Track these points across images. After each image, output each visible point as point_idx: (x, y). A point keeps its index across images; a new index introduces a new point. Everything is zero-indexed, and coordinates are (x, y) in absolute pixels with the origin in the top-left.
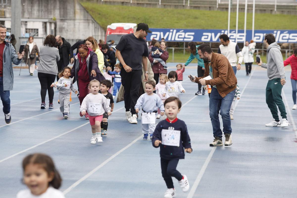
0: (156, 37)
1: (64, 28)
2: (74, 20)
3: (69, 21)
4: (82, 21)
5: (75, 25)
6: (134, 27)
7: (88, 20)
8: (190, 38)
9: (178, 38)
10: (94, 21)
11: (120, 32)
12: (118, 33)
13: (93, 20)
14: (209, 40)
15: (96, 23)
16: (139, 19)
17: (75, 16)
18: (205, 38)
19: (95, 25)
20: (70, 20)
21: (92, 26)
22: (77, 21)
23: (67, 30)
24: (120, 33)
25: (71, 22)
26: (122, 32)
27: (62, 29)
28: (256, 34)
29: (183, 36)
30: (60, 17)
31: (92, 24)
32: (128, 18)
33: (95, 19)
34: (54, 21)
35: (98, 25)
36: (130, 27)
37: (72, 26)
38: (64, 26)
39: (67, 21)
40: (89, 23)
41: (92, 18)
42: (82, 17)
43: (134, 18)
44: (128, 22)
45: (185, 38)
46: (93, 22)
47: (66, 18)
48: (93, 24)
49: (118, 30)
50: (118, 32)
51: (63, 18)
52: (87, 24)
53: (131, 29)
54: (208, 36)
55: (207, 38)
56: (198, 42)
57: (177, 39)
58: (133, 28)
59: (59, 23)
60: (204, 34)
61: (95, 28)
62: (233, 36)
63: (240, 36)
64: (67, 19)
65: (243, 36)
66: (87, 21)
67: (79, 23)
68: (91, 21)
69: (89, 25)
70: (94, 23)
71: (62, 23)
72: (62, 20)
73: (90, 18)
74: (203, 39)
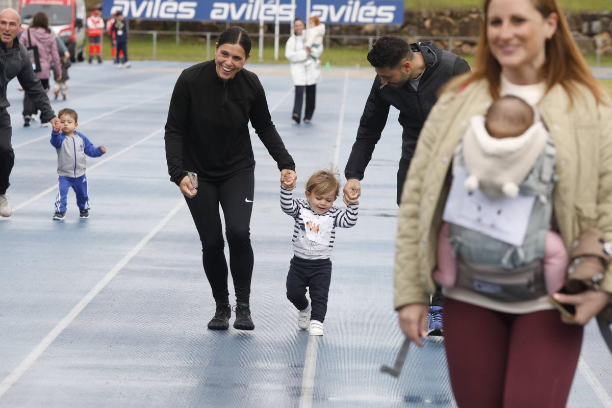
0: (122, 11)
8: (188, 13)
9: (166, 12)
12: (44, 2)
14: (224, 17)
18: (218, 14)
24: (48, 3)
26: (51, 0)
28: (316, 7)
29: (174, 10)
45: (178, 12)
54: (223, 9)
55: (222, 14)
56: (204, 21)
57: (163, 15)
60: (216, 5)
62: (270, 9)
63: (285, 10)
65: (290, 10)
74: (214, 15)
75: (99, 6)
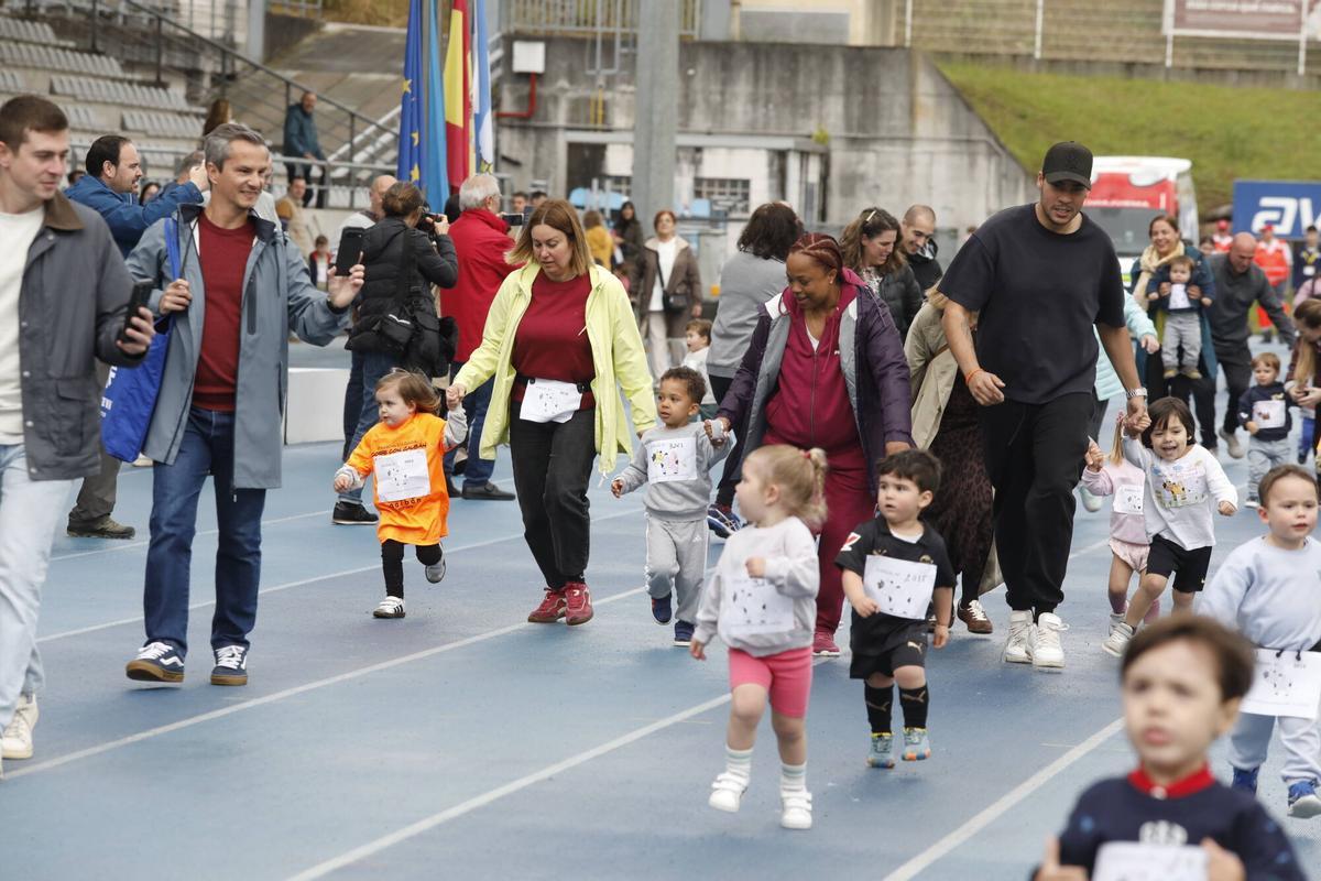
0: (1279, 222)
1: (862, 177)
2: (909, 141)
3: (887, 148)
4: (944, 147)
5: (910, 164)
6: (1180, 175)
7: (969, 141)
10: (998, 149)
11: (1112, 197)
12: (1105, 203)
13: (992, 141)
15: (1004, 156)
16: (1200, 138)
17: (912, 127)
19: (999, 165)
20: (892, 140)
21: (986, 169)
22: (918, 148)
23: (877, 187)
24: (1115, 203)
25: (895, 153)
26: (1121, 198)
27: (852, 182)
30: (848, 127)
31: (989, 161)
32: (1153, 135)
33: (1003, 140)
34: (820, 148)
35: (1013, 165)
36: (1162, 176)
37: (899, 170)
38: (862, 169)
39: (877, 147)
40: (972, 155)
41: (990, 131)
42: (944, 130)
43: (1179, 134)
44: (1153, 151)
46: (991, 153)
47: (872, 135)
48: (994, 160)
49: (1106, 190)
50: (1102, 199)
51: (860, 135)
52: (966, 160)
53: (1162, 185)
58: (1172, 178)
59: (839, 157)
61: (1002, 176)
64: (875, 140)
66: (964, 147)
67: (932, 154)
68: (982, 148)
69: (972, 165)
70: (996, 153)
71: (853, 156)
72: (853, 142)
73: (979, 134)
75: (1223, 210)
